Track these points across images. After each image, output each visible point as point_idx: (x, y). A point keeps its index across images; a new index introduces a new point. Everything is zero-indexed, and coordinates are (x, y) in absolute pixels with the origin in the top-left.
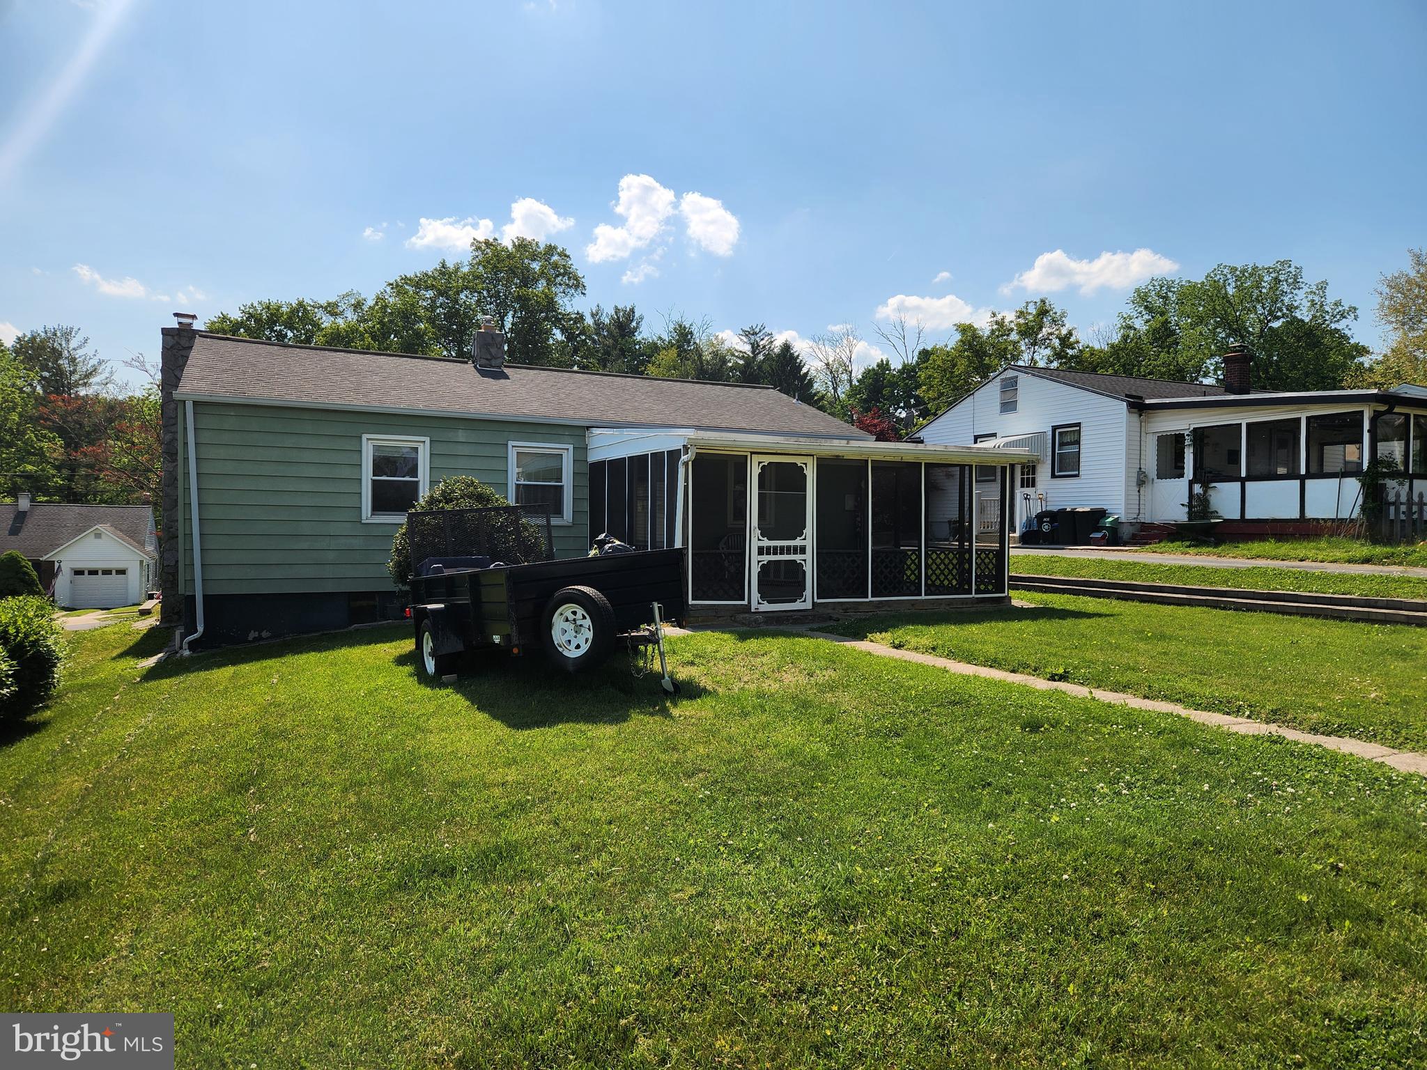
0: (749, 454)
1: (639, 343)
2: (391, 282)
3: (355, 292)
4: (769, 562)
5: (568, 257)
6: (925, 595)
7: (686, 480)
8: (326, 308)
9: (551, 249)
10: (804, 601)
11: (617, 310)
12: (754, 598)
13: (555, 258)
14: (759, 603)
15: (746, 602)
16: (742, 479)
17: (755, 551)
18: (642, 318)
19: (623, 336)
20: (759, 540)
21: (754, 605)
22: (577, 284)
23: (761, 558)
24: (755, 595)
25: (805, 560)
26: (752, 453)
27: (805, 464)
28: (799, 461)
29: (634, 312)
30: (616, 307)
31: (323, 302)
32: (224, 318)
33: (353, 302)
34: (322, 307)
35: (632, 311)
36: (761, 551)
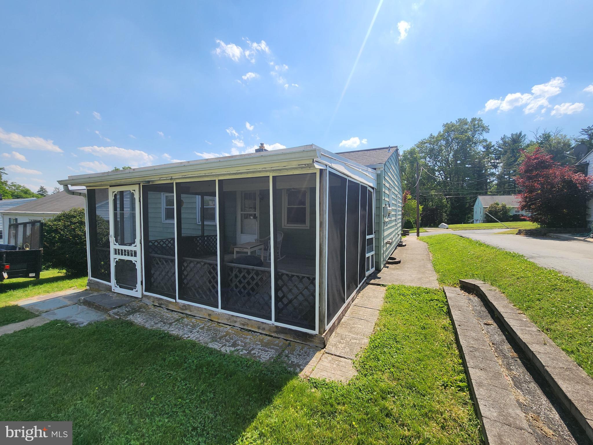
1: (522, 145)
5: (481, 120)
9: (474, 120)
10: (137, 291)
11: (513, 135)
13: (476, 122)
14: (115, 286)
17: (112, 251)
19: (514, 145)
20: (114, 244)
21: (113, 287)
22: (485, 129)
23: (115, 256)
24: (114, 280)
25: (136, 262)
26: (110, 186)
27: (135, 191)
28: (131, 189)
29: (521, 134)
36: (115, 252)
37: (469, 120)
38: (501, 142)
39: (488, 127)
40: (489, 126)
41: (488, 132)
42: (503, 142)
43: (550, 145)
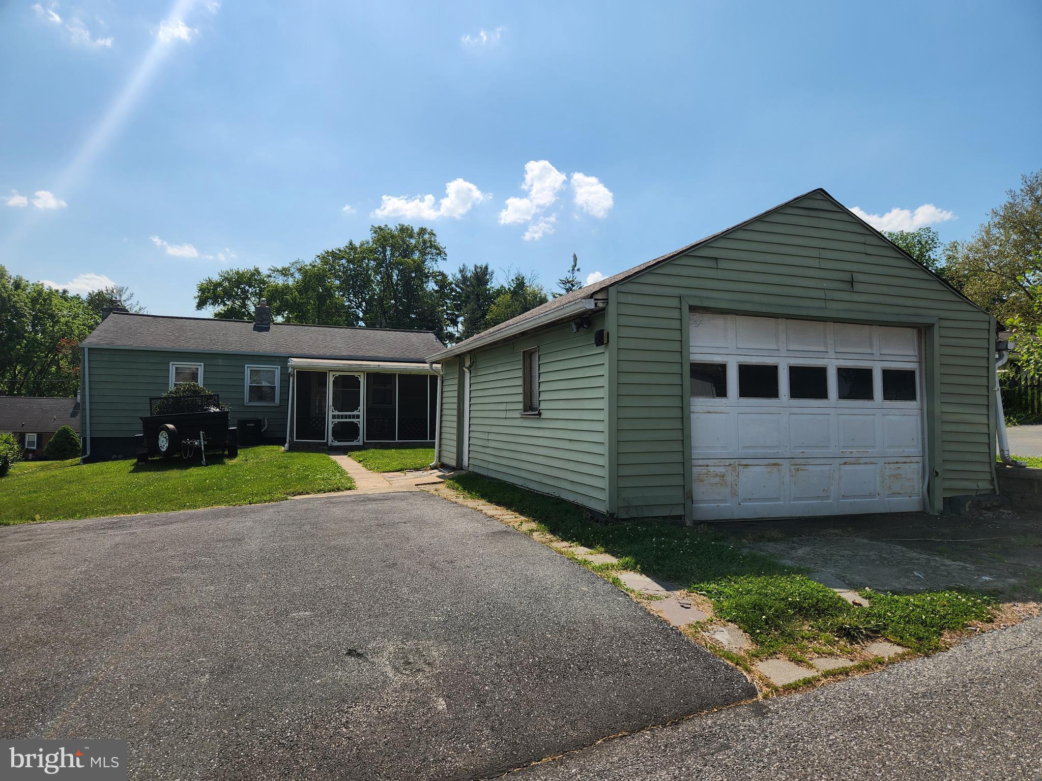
0: (328, 371)
1: (489, 290)
2: (319, 255)
3: (300, 260)
4: (339, 422)
5: (434, 235)
6: (430, 439)
7: (293, 384)
8: (281, 271)
9: (423, 231)
10: (359, 441)
11: (476, 267)
12: (330, 439)
13: (426, 237)
14: (332, 442)
15: (326, 441)
16: (324, 384)
17: (330, 417)
18: (493, 273)
19: (478, 286)
20: (333, 412)
21: (330, 442)
22: (440, 252)
23: (334, 420)
24: (330, 437)
25: (359, 422)
26: (329, 371)
27: (360, 376)
28: (356, 374)
29: (487, 269)
30: (475, 265)
31: (280, 268)
32: (210, 281)
33: (299, 267)
34: (278, 271)
35: (486, 268)
36: (334, 417)
37: (416, 230)
38: (459, 276)
39: (445, 250)
40: (445, 248)
41: (444, 259)
42: (462, 275)
43: (525, 299)
